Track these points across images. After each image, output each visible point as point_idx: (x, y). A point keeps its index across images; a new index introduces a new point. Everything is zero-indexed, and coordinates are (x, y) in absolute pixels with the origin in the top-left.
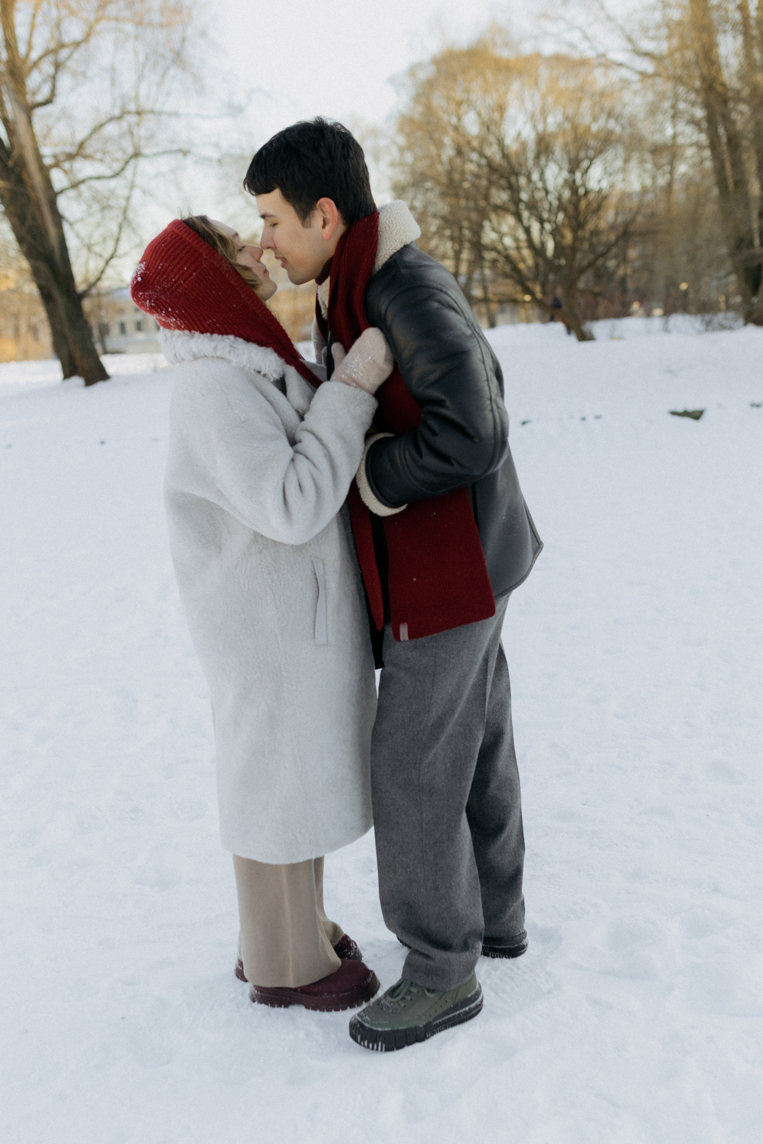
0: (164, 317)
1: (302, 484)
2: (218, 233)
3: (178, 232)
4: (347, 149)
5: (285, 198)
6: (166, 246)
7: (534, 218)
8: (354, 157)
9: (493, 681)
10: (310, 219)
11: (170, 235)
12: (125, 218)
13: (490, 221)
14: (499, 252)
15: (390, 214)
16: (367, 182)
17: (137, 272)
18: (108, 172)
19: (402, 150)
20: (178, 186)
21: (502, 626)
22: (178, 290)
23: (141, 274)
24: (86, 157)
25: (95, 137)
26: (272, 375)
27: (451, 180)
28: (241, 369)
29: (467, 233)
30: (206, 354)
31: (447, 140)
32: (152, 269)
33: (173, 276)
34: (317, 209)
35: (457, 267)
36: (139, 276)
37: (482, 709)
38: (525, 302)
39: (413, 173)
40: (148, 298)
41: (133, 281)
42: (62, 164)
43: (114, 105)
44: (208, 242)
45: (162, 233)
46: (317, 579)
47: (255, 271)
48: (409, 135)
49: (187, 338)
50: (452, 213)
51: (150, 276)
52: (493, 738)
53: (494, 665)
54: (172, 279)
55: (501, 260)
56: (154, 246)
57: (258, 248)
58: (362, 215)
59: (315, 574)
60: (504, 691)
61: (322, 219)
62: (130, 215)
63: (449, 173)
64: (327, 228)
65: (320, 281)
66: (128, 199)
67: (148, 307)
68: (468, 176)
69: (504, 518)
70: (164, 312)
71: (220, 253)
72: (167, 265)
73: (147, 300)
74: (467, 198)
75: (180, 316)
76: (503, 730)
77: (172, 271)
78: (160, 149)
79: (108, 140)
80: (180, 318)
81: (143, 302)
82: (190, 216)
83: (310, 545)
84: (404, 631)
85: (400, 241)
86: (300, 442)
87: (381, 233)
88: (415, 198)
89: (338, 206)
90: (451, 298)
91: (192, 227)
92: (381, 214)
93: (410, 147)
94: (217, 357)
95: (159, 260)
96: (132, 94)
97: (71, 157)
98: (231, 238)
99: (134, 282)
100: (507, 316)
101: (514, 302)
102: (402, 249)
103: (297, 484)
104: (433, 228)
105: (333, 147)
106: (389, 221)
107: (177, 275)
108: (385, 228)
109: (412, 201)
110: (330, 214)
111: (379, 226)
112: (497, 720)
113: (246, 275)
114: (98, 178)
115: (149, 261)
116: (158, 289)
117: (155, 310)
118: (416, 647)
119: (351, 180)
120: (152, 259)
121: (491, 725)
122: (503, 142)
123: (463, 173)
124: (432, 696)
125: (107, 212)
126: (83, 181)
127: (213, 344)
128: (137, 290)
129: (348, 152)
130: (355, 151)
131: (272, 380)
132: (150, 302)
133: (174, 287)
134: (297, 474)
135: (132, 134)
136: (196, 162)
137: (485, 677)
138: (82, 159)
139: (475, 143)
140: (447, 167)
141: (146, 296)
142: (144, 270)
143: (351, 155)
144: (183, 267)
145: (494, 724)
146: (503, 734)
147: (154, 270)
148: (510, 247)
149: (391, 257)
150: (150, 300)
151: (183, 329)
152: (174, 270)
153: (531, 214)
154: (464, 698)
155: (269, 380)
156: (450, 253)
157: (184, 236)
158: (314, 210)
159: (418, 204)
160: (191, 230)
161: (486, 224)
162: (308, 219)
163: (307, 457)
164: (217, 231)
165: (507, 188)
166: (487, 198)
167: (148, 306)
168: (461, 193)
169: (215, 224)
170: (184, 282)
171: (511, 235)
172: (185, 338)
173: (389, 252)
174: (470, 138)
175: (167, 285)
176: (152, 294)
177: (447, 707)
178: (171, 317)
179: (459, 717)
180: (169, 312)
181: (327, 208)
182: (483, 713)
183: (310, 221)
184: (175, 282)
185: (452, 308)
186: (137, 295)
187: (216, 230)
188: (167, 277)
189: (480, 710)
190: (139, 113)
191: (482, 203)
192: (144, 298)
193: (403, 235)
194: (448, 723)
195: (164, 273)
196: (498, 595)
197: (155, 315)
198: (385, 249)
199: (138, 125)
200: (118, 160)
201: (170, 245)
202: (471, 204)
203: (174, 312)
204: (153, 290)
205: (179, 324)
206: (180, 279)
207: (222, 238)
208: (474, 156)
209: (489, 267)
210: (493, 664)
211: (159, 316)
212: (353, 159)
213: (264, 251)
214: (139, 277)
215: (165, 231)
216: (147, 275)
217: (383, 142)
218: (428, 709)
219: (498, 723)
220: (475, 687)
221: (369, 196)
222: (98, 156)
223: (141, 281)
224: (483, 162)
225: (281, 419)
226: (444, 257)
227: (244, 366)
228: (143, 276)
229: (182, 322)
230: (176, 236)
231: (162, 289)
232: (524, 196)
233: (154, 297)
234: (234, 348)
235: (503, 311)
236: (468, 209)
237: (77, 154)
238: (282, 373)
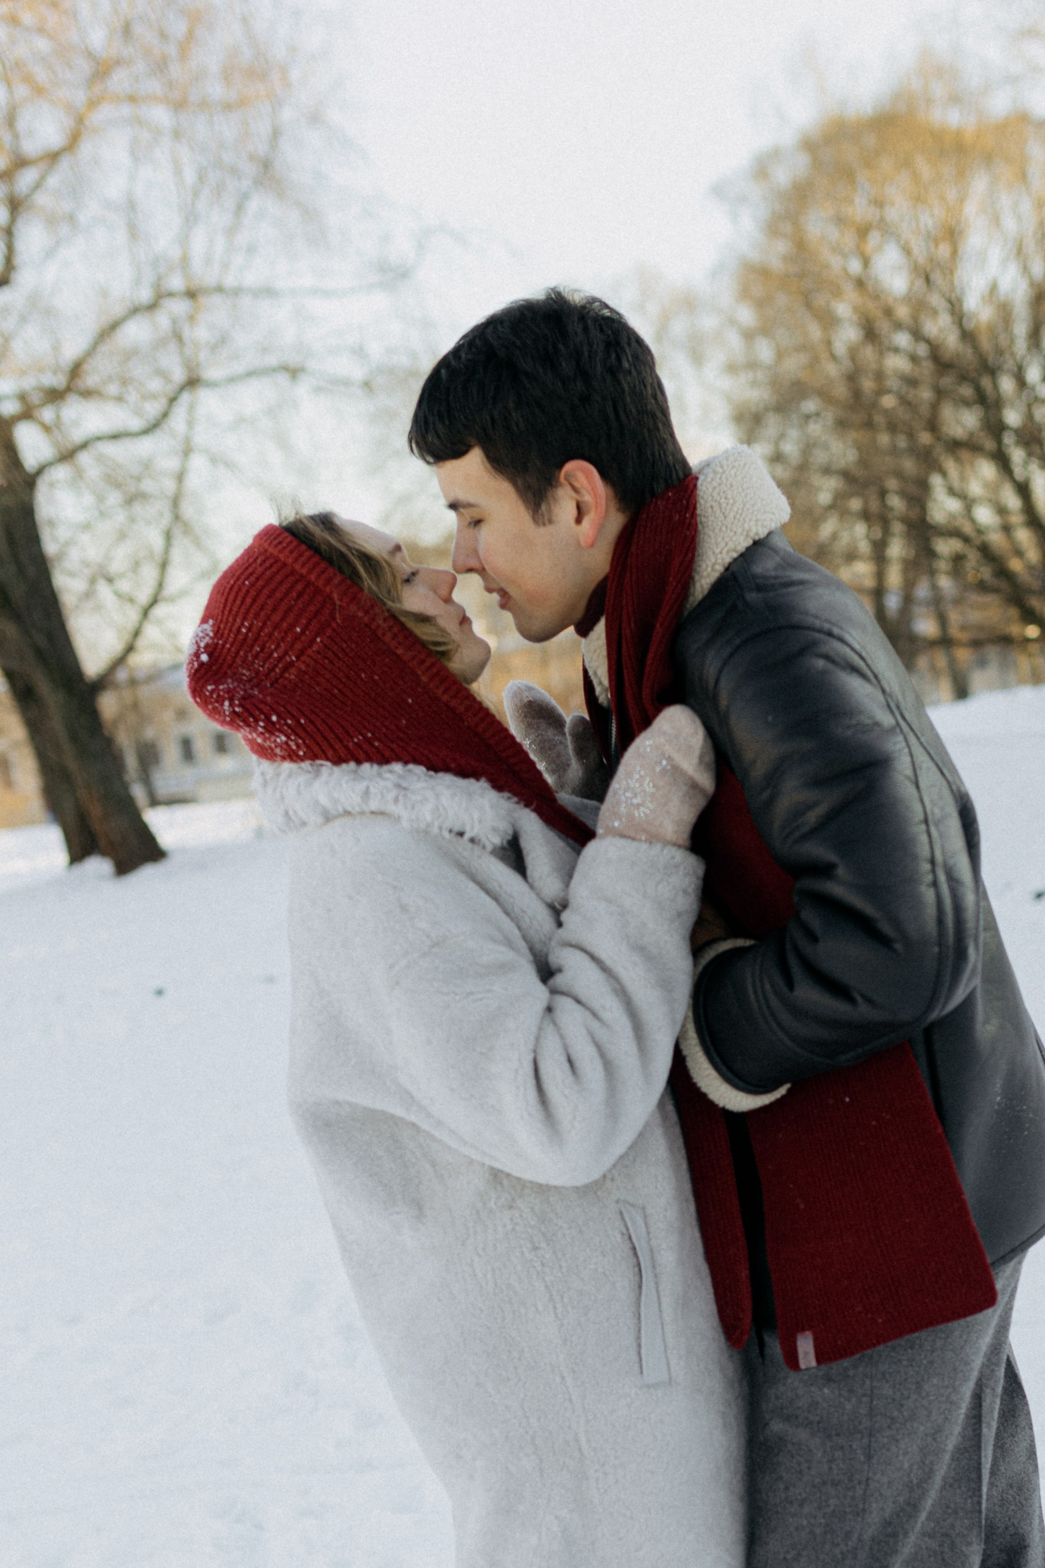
0: (262, 733)
1: (573, 1057)
2: (357, 551)
3: (275, 552)
4: (616, 352)
5: (494, 467)
6: (252, 585)
7: (1036, 461)
8: (632, 367)
9: (998, 1436)
10: (549, 504)
11: (259, 561)
12: (177, 517)
13: (944, 474)
14: (966, 540)
15: (720, 478)
16: (664, 419)
17: (197, 642)
18: (135, 424)
19: (749, 336)
20: (283, 442)
21: (1009, 1324)
22: (287, 675)
23: (207, 646)
24: (87, 394)
25: (104, 348)
26: (487, 838)
27: (857, 394)
28: (424, 834)
29: (896, 502)
30: (349, 809)
31: (843, 309)
32: (229, 635)
33: (273, 647)
34: (561, 485)
35: (880, 575)
36: (202, 650)
37: (976, 1499)
38: (1027, 640)
39: (775, 383)
40: (226, 696)
41: (191, 662)
42: (36, 413)
43: (138, 282)
44: (341, 571)
45: (243, 556)
46: (634, 1249)
47: (441, 622)
48: (761, 304)
49: (308, 776)
50: (863, 462)
51: (225, 651)
52: (1005, 1557)
53: (997, 1406)
54: (272, 654)
55: (973, 557)
56: (229, 586)
57: (447, 572)
58: (659, 487)
59: (630, 1238)
60: (1022, 1458)
61: (574, 505)
62: (188, 510)
63: (852, 378)
64: (586, 522)
65: (584, 629)
66: (180, 477)
67: (228, 716)
68: (893, 383)
69: (998, 1099)
70: (261, 724)
71: (366, 591)
72: (260, 624)
73: (223, 701)
74: (893, 428)
75: (295, 730)
76: (1024, 1540)
77: (270, 635)
78: (239, 368)
79: (130, 354)
80: (296, 734)
81: (217, 705)
82: (298, 517)
83: (612, 1180)
84: (806, 1346)
85: (745, 533)
86: (560, 970)
87: (703, 519)
88: (782, 436)
89: (604, 475)
90: (853, 649)
91: (303, 539)
92: (701, 478)
93: (765, 329)
94: (373, 813)
95: (240, 616)
96: (175, 253)
97: (55, 396)
98: (386, 557)
99: (193, 665)
100: (991, 672)
101: (1006, 641)
102: (748, 549)
103: (563, 1059)
104: (824, 498)
105: (586, 354)
106: (719, 494)
107: (282, 644)
108: (712, 507)
109: (777, 444)
110: (588, 492)
111: (698, 505)
112: (1012, 1520)
113: (423, 632)
114: (115, 437)
115: (220, 617)
116: (244, 675)
117: (243, 721)
118: (829, 1379)
119: (628, 417)
120: (226, 613)
121: (1000, 1530)
122: (961, 305)
123: (880, 376)
124: (868, 1479)
125: (137, 508)
126: (84, 446)
127: (361, 786)
128: (202, 681)
129: (619, 359)
130: (632, 356)
131: (489, 847)
132: (232, 705)
133: (277, 670)
134: (562, 1037)
135: (178, 337)
136: (318, 390)
137: (977, 1432)
138: (81, 399)
139: (903, 312)
140: (847, 364)
141: (221, 693)
142: (211, 638)
143: (626, 365)
144: (292, 626)
145: (1006, 1528)
146: (1025, 1547)
147: (232, 635)
148: (987, 528)
149: (727, 569)
150: (231, 700)
151: (302, 759)
152: (276, 634)
153: (1030, 454)
154: (938, 1480)
155: (484, 847)
156: (864, 547)
157: (290, 560)
158: (556, 487)
159: (790, 448)
160: (303, 547)
161: (936, 481)
162: (544, 507)
163: (578, 1002)
164: (357, 547)
165: (975, 402)
166: (933, 426)
167: (227, 713)
168: (879, 419)
169: (348, 528)
170: (298, 658)
171: (990, 501)
172: (302, 779)
173: (723, 559)
174: (890, 301)
175: (263, 666)
176: (235, 688)
177: (901, 1499)
178: (277, 734)
179: (928, 1518)
180: (273, 723)
181: (581, 480)
182: (978, 1508)
183: (550, 511)
184: (280, 659)
185: (854, 670)
186: (201, 690)
187: (354, 542)
188: (262, 649)
189: (969, 1501)
190: (191, 294)
191: (925, 438)
192: (219, 696)
193: (750, 520)
194: (906, 1534)
195: (256, 640)
196: (998, 1260)
197: (242, 731)
198: (714, 553)
199: (191, 318)
200: (154, 397)
201: (261, 583)
202: (902, 442)
203: (283, 722)
204: (235, 678)
205: (294, 747)
206: (290, 653)
207: (367, 559)
208: (903, 339)
209: (948, 573)
210: (993, 1406)
211: (250, 733)
212: (630, 372)
213: (460, 577)
214: (202, 653)
215: (249, 552)
216: (220, 647)
217: (709, 322)
218: (861, 1506)
219: (1013, 1525)
220: (959, 1451)
221: (670, 447)
222: (113, 389)
223: (208, 662)
224: (922, 350)
225: (519, 928)
226: (851, 556)
227: (428, 825)
228: (211, 649)
229: (300, 741)
230: (272, 561)
231: (253, 675)
232: (1012, 417)
233: (238, 693)
234: (405, 789)
235: (982, 663)
236: (894, 451)
237: (68, 389)
238: (510, 832)
